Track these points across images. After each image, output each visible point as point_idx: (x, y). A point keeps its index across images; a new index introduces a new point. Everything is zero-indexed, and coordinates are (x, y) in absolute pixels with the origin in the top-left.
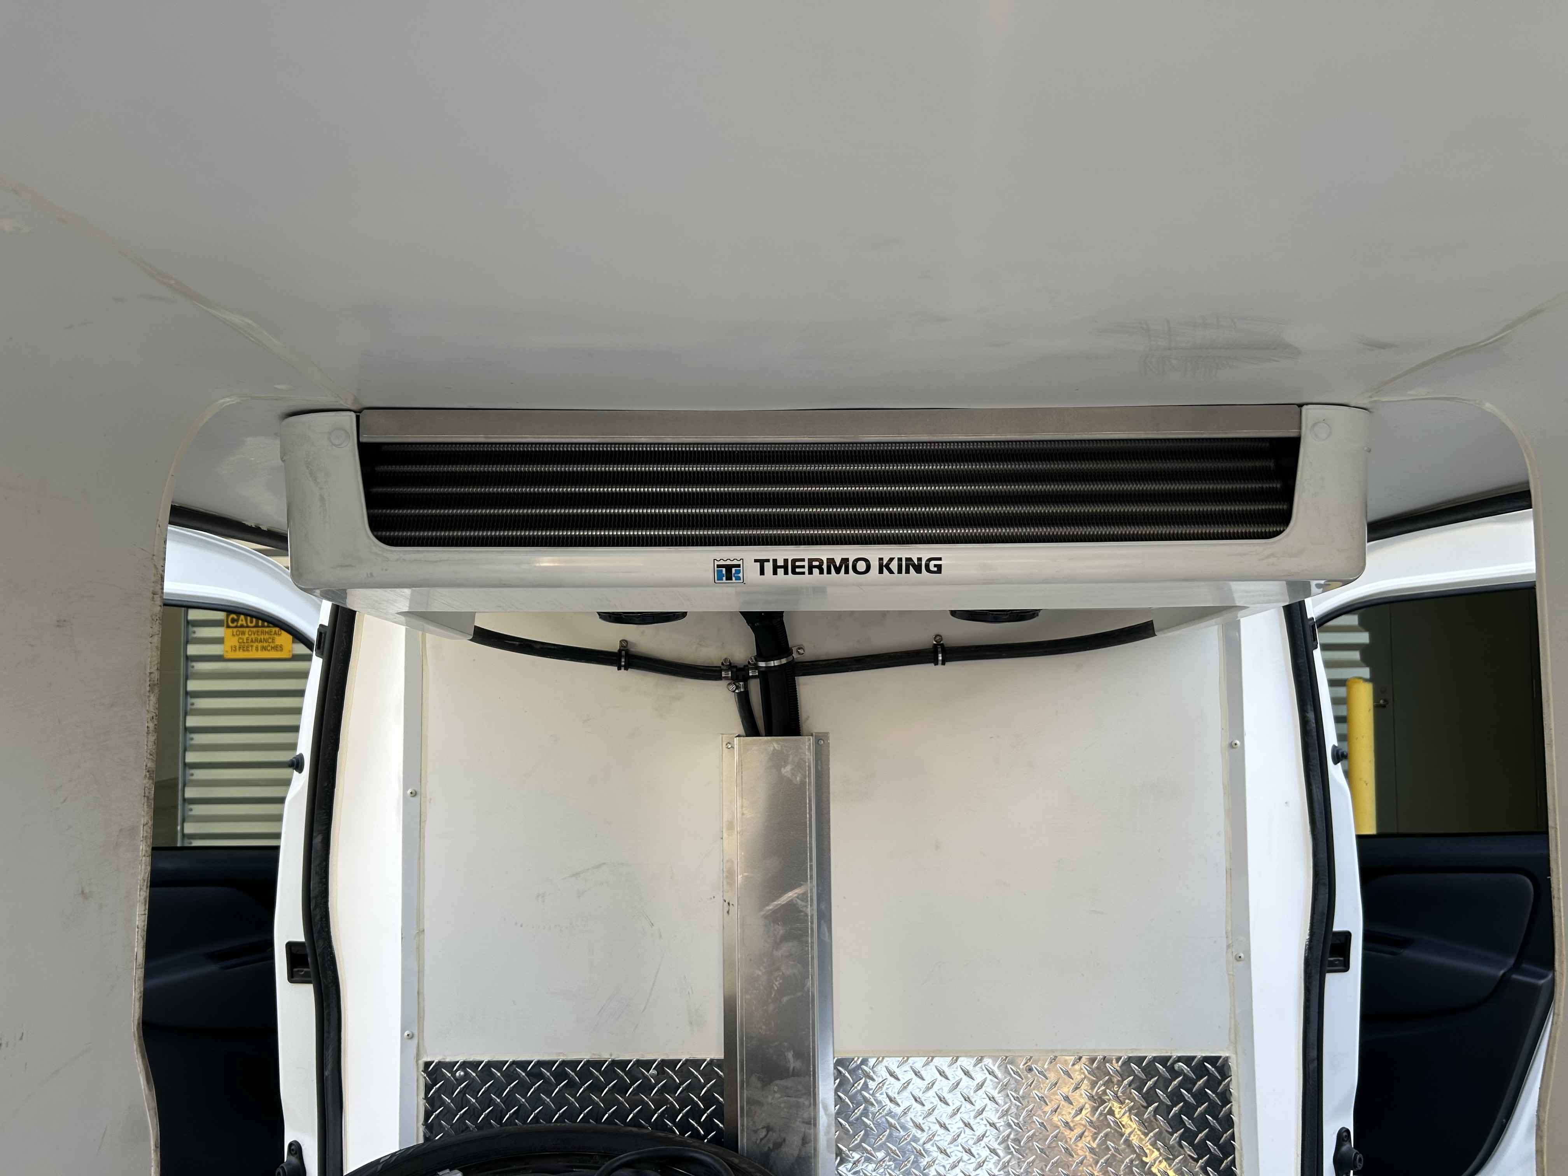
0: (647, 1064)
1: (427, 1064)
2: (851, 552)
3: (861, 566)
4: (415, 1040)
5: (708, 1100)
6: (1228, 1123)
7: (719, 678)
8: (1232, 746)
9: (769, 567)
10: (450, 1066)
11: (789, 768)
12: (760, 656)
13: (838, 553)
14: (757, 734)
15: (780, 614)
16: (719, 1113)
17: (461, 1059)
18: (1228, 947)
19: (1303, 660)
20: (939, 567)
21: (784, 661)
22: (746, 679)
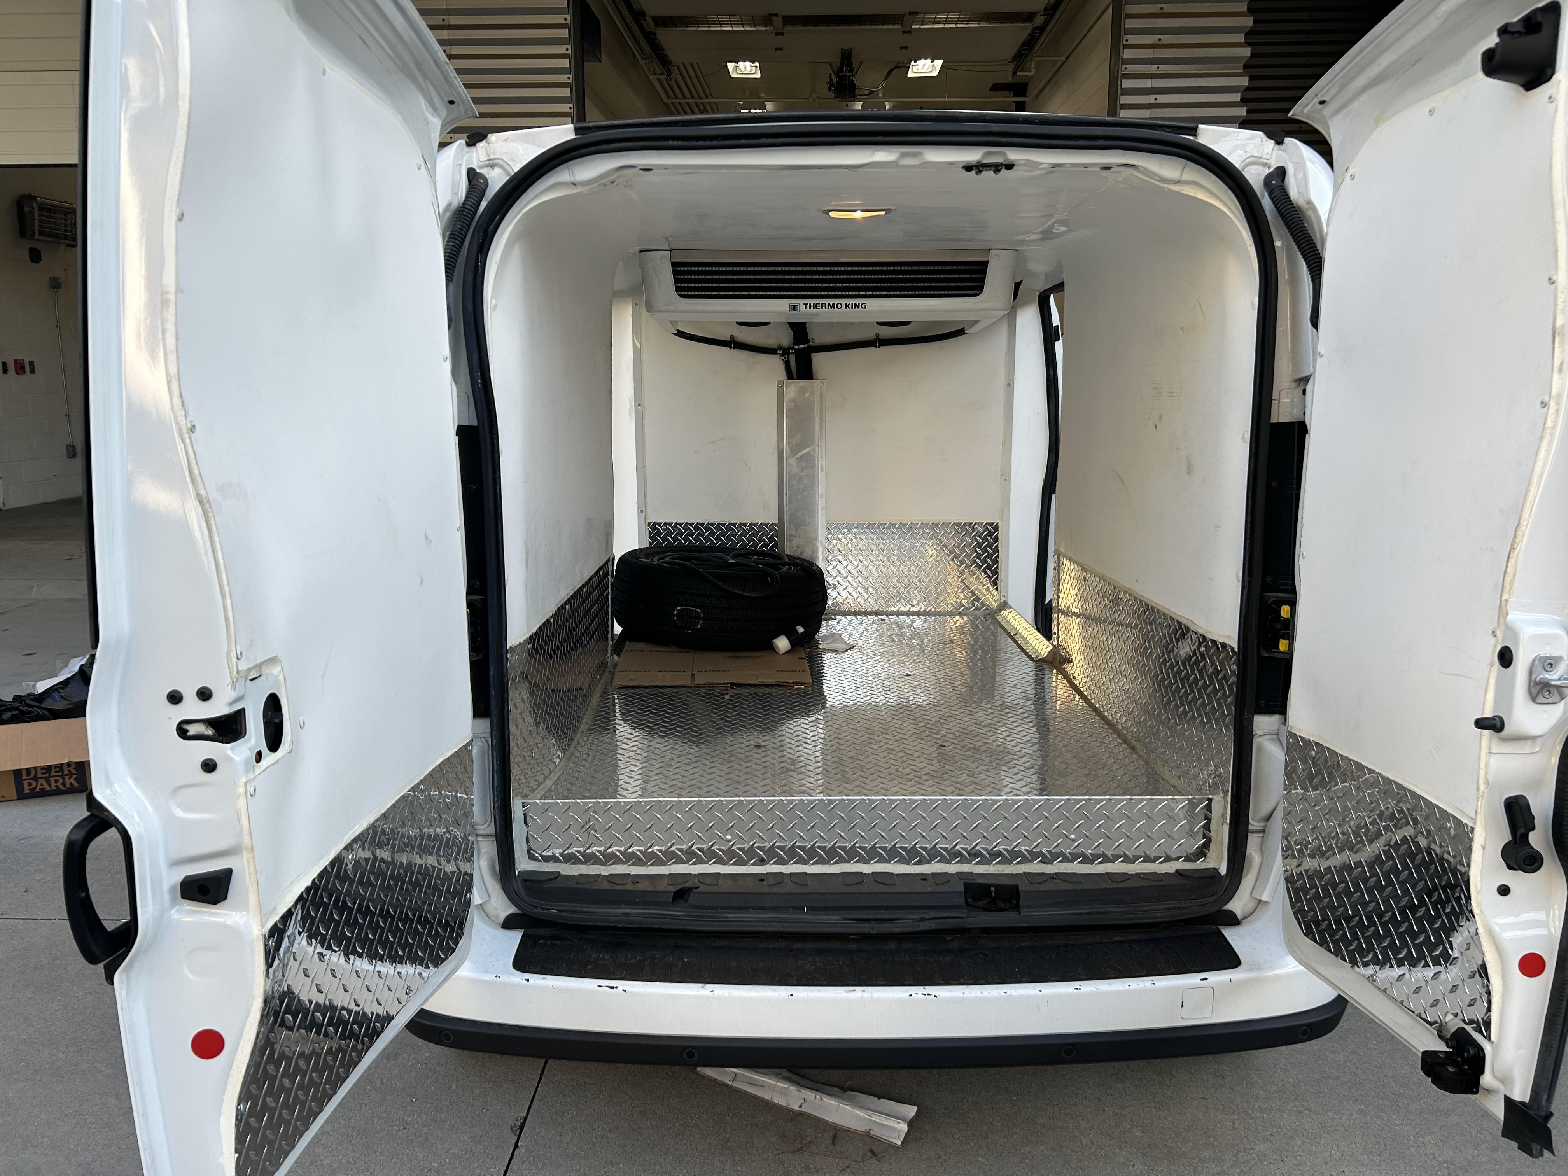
0: (745, 525)
1: (649, 524)
2: (836, 301)
3: (839, 306)
4: (644, 513)
5: (771, 539)
6: (996, 550)
7: (776, 353)
8: (1009, 385)
9: (808, 306)
10: (659, 524)
11: (808, 394)
12: (794, 344)
13: (831, 301)
14: (793, 379)
15: (805, 323)
16: (776, 546)
17: (663, 521)
18: (1001, 475)
19: (1049, 346)
20: (865, 306)
21: (806, 345)
22: (789, 354)
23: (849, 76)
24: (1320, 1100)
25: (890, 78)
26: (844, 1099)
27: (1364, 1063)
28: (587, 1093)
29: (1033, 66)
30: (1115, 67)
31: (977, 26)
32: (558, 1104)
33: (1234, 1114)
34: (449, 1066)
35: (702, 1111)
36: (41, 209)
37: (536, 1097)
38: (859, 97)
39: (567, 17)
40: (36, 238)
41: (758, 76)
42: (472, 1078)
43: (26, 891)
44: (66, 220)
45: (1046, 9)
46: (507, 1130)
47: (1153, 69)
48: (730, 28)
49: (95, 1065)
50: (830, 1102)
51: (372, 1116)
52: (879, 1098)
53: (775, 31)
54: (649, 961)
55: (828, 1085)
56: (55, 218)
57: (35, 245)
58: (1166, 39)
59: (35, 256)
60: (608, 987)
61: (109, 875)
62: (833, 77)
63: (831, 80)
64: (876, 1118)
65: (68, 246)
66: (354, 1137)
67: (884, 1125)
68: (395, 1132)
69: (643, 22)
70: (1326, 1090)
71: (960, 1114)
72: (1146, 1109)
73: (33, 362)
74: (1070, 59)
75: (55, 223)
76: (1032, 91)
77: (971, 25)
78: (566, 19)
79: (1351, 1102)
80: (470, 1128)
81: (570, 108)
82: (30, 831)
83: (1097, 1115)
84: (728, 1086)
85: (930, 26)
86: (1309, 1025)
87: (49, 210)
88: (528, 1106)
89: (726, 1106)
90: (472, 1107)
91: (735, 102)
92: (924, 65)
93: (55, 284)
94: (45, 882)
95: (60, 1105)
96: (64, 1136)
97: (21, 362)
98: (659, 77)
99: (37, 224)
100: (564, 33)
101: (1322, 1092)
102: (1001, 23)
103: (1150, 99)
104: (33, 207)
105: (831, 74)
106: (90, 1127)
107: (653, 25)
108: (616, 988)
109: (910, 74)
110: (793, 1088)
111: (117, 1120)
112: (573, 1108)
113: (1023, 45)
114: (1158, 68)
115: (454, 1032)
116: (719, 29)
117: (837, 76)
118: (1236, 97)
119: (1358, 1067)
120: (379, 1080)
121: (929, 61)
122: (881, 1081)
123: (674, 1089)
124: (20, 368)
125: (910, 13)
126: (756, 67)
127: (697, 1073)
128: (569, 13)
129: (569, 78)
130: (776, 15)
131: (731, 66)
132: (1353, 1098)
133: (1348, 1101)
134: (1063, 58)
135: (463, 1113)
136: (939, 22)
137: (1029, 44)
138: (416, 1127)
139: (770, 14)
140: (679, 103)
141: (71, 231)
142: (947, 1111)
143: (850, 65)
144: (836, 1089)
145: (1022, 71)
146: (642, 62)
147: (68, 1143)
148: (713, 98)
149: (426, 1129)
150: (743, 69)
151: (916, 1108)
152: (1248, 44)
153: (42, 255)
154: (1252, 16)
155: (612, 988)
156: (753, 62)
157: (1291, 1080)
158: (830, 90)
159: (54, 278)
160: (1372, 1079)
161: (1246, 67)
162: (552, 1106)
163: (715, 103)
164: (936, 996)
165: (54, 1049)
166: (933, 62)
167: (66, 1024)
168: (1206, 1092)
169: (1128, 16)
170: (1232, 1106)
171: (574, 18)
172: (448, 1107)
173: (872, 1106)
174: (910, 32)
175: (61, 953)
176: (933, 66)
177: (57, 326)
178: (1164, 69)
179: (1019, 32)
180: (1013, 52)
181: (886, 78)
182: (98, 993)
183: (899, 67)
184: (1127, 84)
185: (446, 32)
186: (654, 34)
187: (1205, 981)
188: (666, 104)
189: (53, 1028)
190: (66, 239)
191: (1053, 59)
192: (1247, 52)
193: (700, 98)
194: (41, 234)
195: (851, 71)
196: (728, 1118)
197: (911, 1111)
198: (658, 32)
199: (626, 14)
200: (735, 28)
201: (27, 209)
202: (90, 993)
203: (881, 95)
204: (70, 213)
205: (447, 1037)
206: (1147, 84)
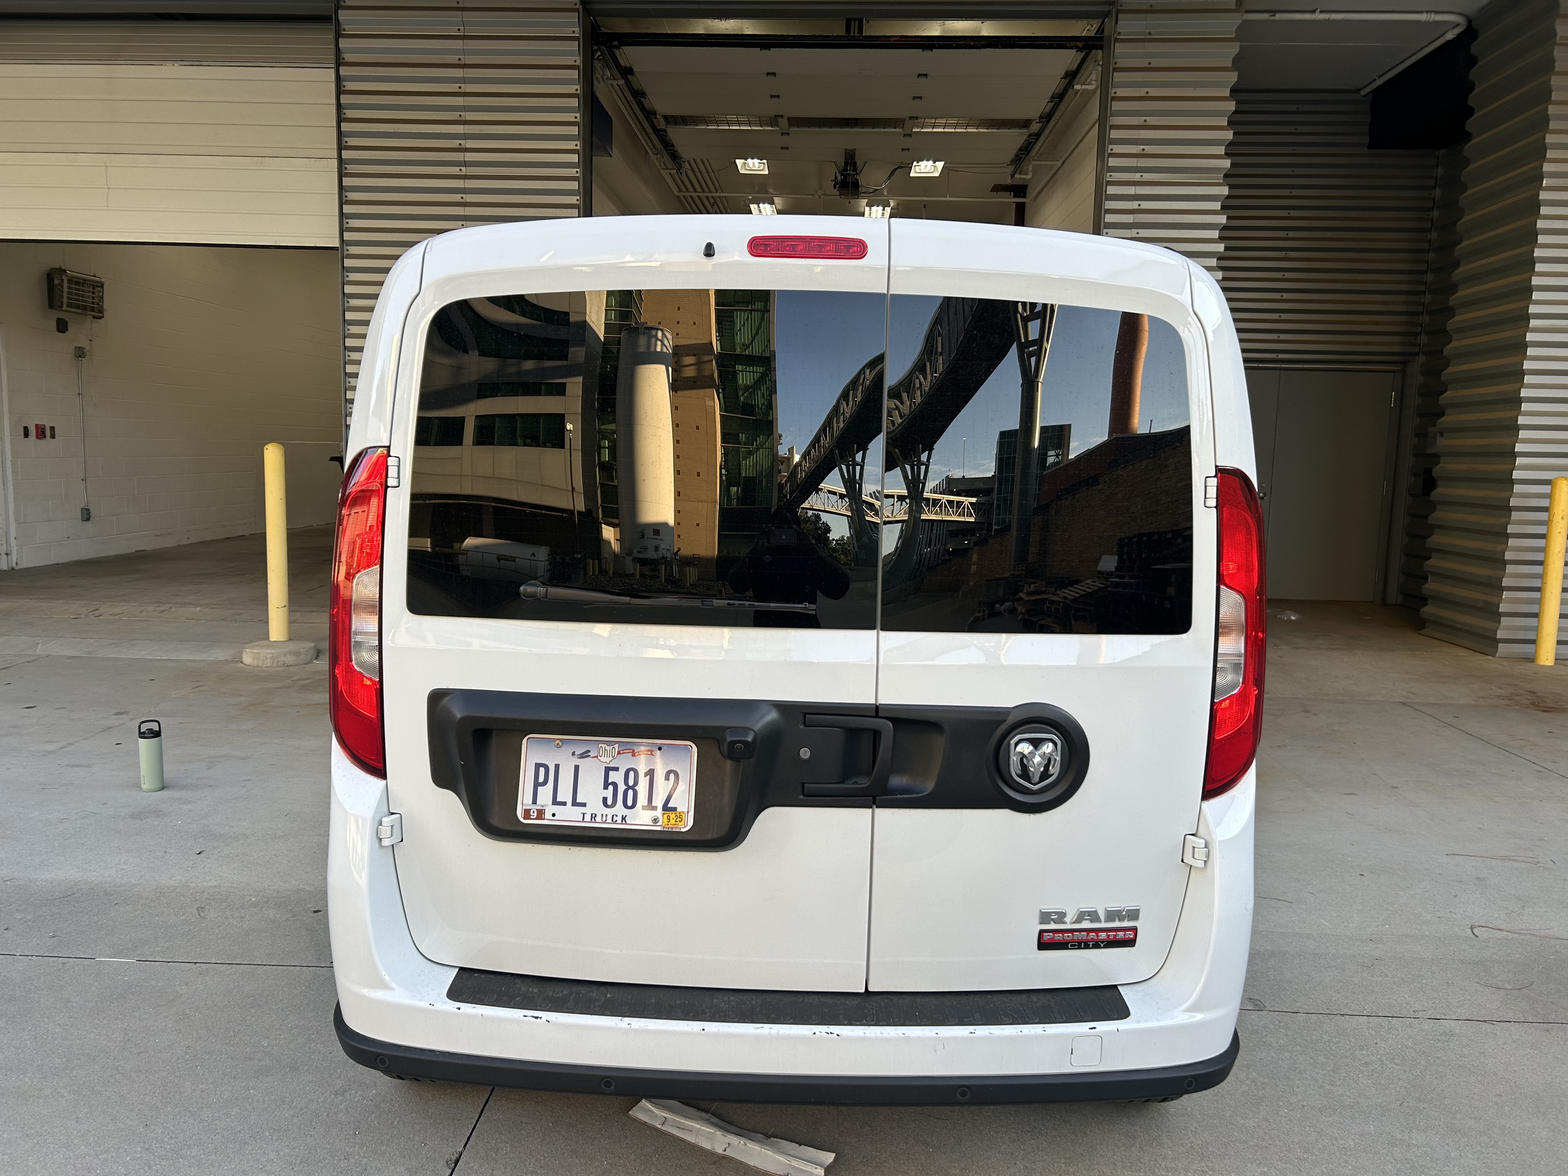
23: (853, 175)
24: (1225, 1162)
25: (892, 178)
26: (766, 1145)
27: (1273, 1129)
28: (522, 1132)
29: (1030, 169)
30: (1100, 174)
31: (976, 131)
32: (494, 1141)
33: (1140, 1172)
34: (393, 1102)
35: (630, 1151)
36: (70, 281)
37: (473, 1133)
38: (862, 195)
39: (578, 115)
40: (63, 309)
41: (766, 172)
42: (414, 1115)
43: (7, 929)
44: (93, 293)
45: (1041, 117)
46: (442, 1163)
47: (1137, 176)
48: (738, 128)
49: (58, 1090)
50: (753, 1147)
51: (315, 1147)
52: (800, 1145)
53: (781, 132)
54: (574, 995)
55: (753, 1132)
56: (83, 291)
57: (61, 315)
58: (1149, 149)
59: (62, 326)
60: (532, 1017)
61: (87, 917)
62: (838, 175)
63: (836, 177)
64: (796, 1163)
65: (94, 317)
66: (297, 1165)
67: (802, 1170)
68: (336, 1162)
69: (654, 120)
70: (1232, 1153)
71: (877, 1163)
72: (1056, 1164)
73: (54, 427)
74: (1066, 164)
75: (83, 296)
76: (1031, 193)
77: (969, 130)
78: (576, 118)
79: (1254, 1164)
80: (407, 1160)
81: (578, 200)
82: (16, 873)
83: (1008, 1168)
84: (657, 1130)
85: (930, 130)
86: (1195, 1077)
87: (77, 283)
88: (464, 1142)
89: (653, 1148)
90: (411, 1141)
91: (744, 197)
92: (926, 166)
93: (80, 353)
94: (25, 921)
95: (23, 1126)
96: (24, 1154)
97: (42, 427)
98: (669, 171)
99: (65, 296)
100: (574, 130)
101: (1227, 1155)
102: (998, 129)
103: (1134, 205)
104: (63, 280)
105: (836, 173)
106: (49, 1147)
107: (664, 123)
108: (541, 1018)
109: (912, 175)
110: (719, 1133)
111: (76, 1142)
112: (508, 1145)
113: (1020, 149)
114: (1142, 176)
115: (391, 1057)
116: (727, 128)
117: (842, 174)
118: (1217, 206)
119: (1266, 1133)
120: (325, 1114)
121: (931, 163)
122: (805, 1130)
123: (606, 1131)
124: (41, 433)
125: (910, 118)
126: (764, 164)
127: (629, 1117)
128: (579, 112)
129: (577, 172)
130: (782, 116)
131: (739, 162)
132: (1257, 1161)
133: (1252, 1163)
134: (1059, 163)
135: (402, 1146)
136: (939, 127)
137: (1026, 149)
138: (356, 1157)
139: (776, 116)
140: (691, 196)
141: (98, 304)
142: (865, 1160)
143: (854, 165)
144: (760, 1135)
145: (1020, 174)
146: (653, 157)
147: (27, 1160)
148: (723, 192)
149: (366, 1160)
150: (751, 166)
151: (834, 1154)
152: (1228, 155)
153: (69, 325)
154: (1232, 129)
155: (537, 1018)
156: (761, 160)
157: (1200, 1143)
158: (835, 187)
159: (80, 348)
160: (1278, 1144)
161: (1225, 176)
162: (488, 1143)
163: (725, 197)
164: (838, 1035)
165: (22, 1074)
166: (934, 163)
167: (34, 1052)
168: (1116, 1150)
169: (1112, 127)
170: (1139, 1164)
171: (584, 117)
172: (389, 1140)
173: (792, 1152)
174: (911, 135)
175: (36, 987)
176: (935, 166)
177: (79, 394)
178: (1147, 177)
179: (1016, 138)
180: (1011, 155)
181: (889, 177)
182: (67, 1025)
183: (902, 167)
184: (1111, 190)
185: (462, 127)
186: (665, 131)
187: (1093, 1030)
188: (678, 197)
189: (21, 1056)
190: (93, 311)
191: (1050, 163)
192: (1227, 163)
193: (710, 192)
194: (69, 305)
195: (855, 170)
196: (654, 1159)
197: (829, 1157)
198: (668, 129)
199: (638, 112)
200: (742, 128)
201: (56, 282)
202: (59, 1025)
203: (885, 193)
204: (97, 286)
205: (383, 1061)
206: (1131, 190)
